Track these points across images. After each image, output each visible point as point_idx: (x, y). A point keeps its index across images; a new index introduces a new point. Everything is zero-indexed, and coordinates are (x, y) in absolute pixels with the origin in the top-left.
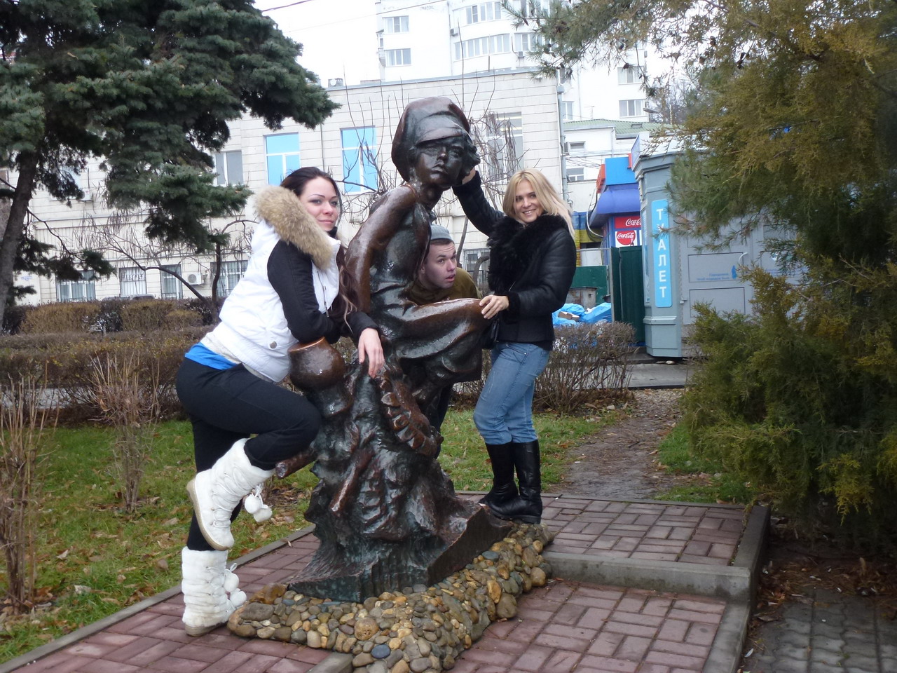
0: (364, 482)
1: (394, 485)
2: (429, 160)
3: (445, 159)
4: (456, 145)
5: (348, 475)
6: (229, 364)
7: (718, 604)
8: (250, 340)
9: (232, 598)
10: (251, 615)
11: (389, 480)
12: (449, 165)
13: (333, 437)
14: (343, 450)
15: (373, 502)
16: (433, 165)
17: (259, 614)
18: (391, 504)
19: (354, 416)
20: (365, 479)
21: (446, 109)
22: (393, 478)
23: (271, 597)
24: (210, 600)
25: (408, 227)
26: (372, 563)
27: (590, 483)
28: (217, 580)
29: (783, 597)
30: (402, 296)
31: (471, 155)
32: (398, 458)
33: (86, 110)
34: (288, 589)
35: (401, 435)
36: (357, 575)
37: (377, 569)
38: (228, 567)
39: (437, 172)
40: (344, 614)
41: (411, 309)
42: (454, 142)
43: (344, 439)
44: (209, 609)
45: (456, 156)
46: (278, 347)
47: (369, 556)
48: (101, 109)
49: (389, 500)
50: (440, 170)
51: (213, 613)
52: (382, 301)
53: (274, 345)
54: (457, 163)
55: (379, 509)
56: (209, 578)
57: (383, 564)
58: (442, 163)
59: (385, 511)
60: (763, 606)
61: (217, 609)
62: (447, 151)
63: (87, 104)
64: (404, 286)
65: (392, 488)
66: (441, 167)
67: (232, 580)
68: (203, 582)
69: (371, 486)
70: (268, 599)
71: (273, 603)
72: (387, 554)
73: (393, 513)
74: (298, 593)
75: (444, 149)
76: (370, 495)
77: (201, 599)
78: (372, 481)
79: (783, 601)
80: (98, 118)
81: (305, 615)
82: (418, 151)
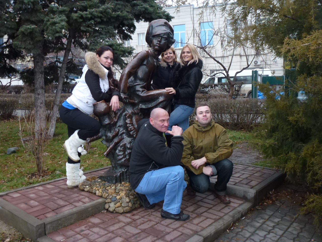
0: (118, 147)
1: (129, 149)
2: (155, 41)
3: (160, 41)
4: (164, 36)
5: (112, 144)
6: (74, 107)
7: (242, 201)
8: (80, 100)
9: (82, 177)
10: (84, 184)
11: (127, 147)
12: (161, 43)
13: (106, 132)
14: (109, 136)
15: (121, 153)
16: (156, 43)
17: (85, 184)
18: (127, 154)
19: (118, 126)
20: (119, 146)
21: (163, 24)
22: (129, 147)
23: (91, 179)
24: (74, 178)
25: (145, 65)
26: (120, 173)
27: (236, 156)
28: (76, 172)
29: (271, 202)
30: (141, 87)
31: (171, 40)
32: (131, 140)
33: (81, 22)
34: (98, 178)
35: (131, 133)
36: (114, 175)
37: (122, 174)
38: (80, 169)
39: (157, 46)
40: (108, 187)
41: (144, 92)
42: (163, 35)
43: (111, 132)
44: (74, 181)
45: (164, 40)
46: (89, 103)
47: (120, 170)
48: (86, 22)
49: (126, 153)
50: (158, 45)
51: (75, 182)
52: (135, 89)
53: (87, 102)
54: (165, 43)
55: (123, 156)
56: (73, 172)
57: (124, 173)
58: (159, 43)
59: (125, 156)
60: (262, 204)
61: (76, 181)
62: (161, 39)
63: (81, 20)
64: (143, 84)
65: (128, 149)
66: (159, 44)
67: (81, 172)
68: (71, 173)
69: (121, 148)
70: (90, 180)
71: (91, 181)
72: (126, 170)
73: (128, 157)
74: (100, 179)
75: (160, 38)
76: (120, 151)
77: (71, 178)
78: (121, 146)
79: (270, 203)
80: (84, 25)
81: (98, 186)
82: (153, 39)
